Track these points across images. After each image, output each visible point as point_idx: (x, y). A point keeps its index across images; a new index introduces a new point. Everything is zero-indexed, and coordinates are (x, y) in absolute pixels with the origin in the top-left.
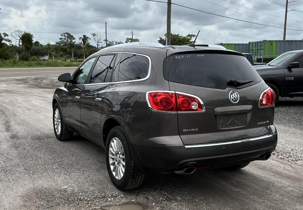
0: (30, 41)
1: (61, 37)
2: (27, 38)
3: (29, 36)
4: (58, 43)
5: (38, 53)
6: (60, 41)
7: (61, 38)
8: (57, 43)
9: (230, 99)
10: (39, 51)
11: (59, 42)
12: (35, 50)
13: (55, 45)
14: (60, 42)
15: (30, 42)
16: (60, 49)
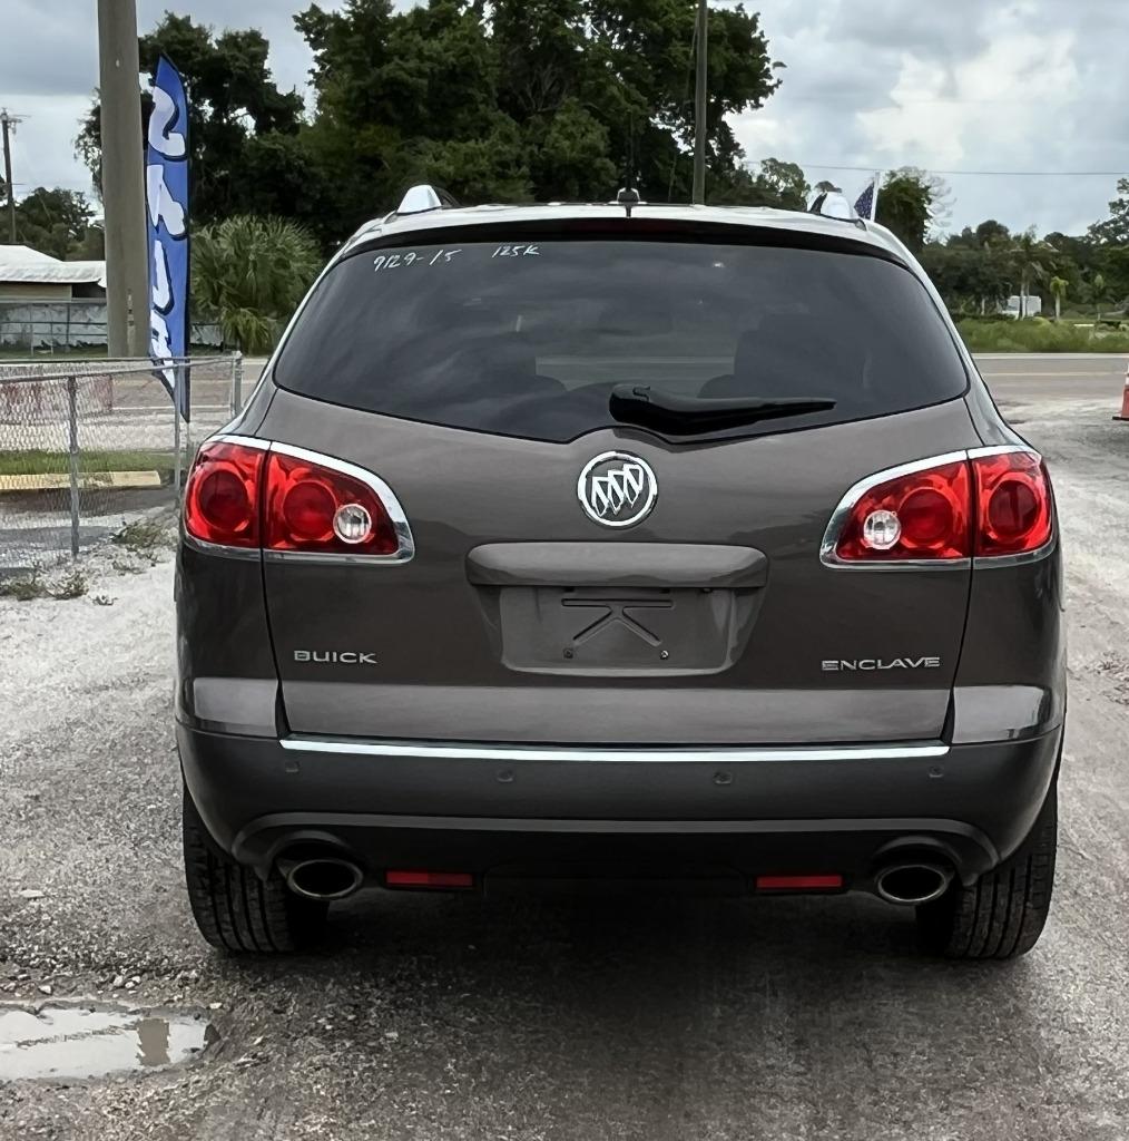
0: (912, 217)
1: (1116, 197)
2: (901, 202)
3: (912, 196)
4: (1101, 227)
5: (972, 280)
6: (1110, 217)
7: (1121, 200)
8: (1095, 230)
9: (582, 496)
10: (975, 272)
11: (1107, 224)
12: (958, 268)
13: (1083, 238)
14: (1114, 222)
15: (914, 223)
16: (1108, 260)
